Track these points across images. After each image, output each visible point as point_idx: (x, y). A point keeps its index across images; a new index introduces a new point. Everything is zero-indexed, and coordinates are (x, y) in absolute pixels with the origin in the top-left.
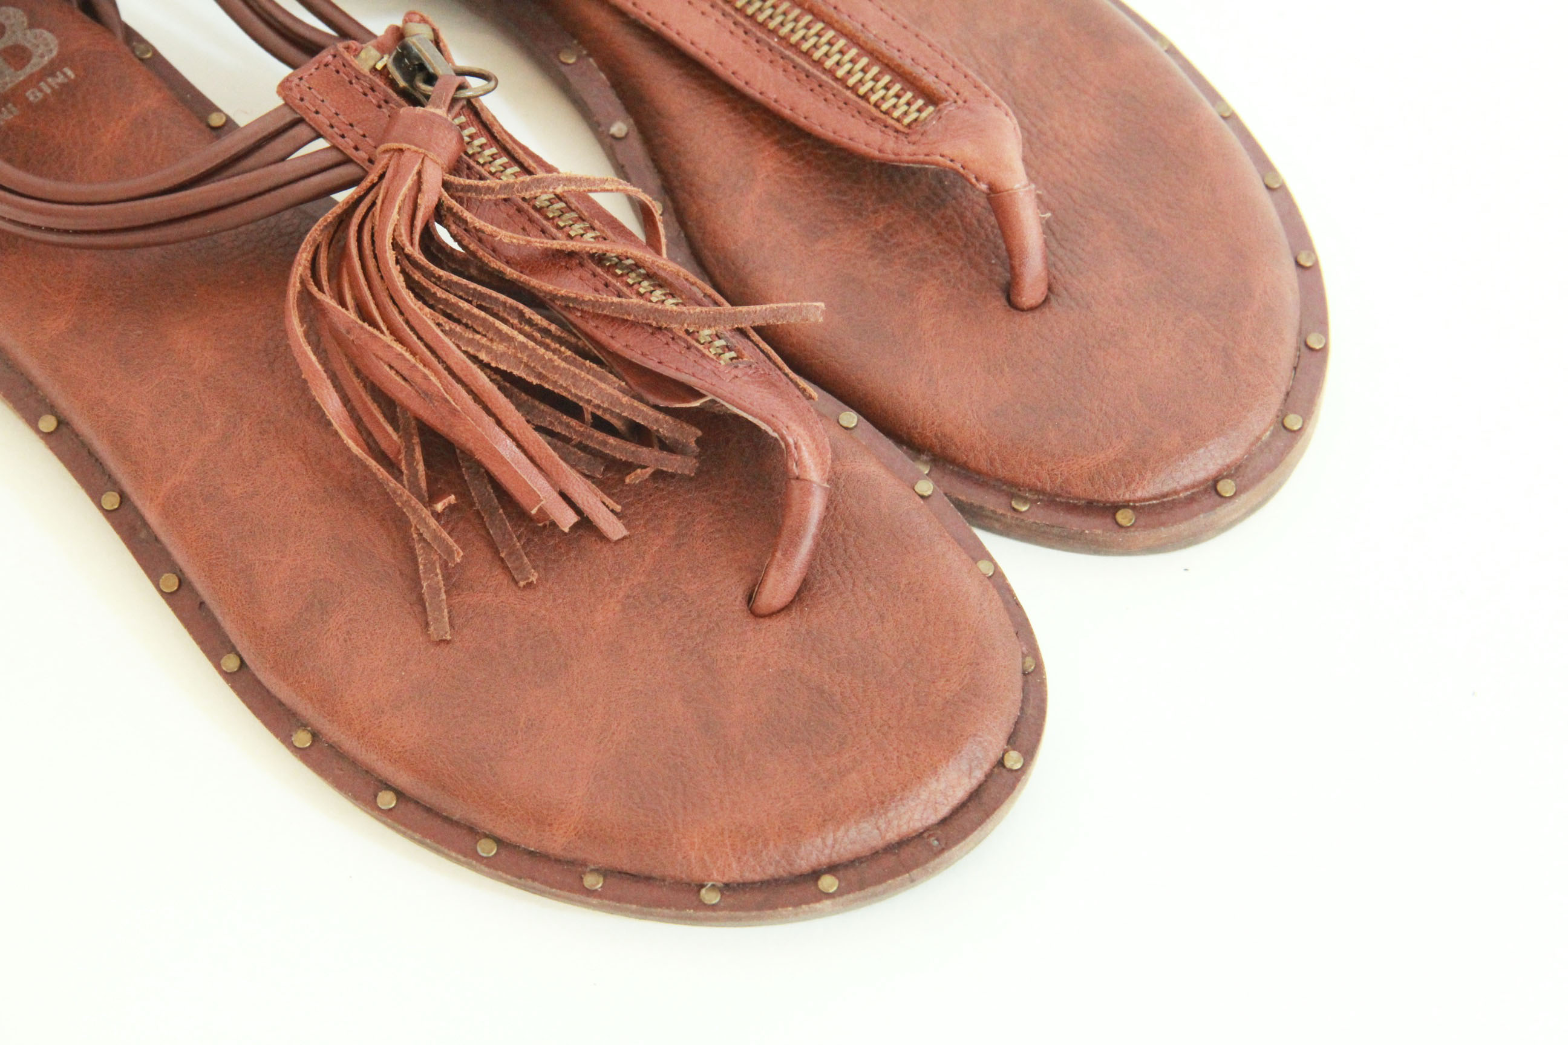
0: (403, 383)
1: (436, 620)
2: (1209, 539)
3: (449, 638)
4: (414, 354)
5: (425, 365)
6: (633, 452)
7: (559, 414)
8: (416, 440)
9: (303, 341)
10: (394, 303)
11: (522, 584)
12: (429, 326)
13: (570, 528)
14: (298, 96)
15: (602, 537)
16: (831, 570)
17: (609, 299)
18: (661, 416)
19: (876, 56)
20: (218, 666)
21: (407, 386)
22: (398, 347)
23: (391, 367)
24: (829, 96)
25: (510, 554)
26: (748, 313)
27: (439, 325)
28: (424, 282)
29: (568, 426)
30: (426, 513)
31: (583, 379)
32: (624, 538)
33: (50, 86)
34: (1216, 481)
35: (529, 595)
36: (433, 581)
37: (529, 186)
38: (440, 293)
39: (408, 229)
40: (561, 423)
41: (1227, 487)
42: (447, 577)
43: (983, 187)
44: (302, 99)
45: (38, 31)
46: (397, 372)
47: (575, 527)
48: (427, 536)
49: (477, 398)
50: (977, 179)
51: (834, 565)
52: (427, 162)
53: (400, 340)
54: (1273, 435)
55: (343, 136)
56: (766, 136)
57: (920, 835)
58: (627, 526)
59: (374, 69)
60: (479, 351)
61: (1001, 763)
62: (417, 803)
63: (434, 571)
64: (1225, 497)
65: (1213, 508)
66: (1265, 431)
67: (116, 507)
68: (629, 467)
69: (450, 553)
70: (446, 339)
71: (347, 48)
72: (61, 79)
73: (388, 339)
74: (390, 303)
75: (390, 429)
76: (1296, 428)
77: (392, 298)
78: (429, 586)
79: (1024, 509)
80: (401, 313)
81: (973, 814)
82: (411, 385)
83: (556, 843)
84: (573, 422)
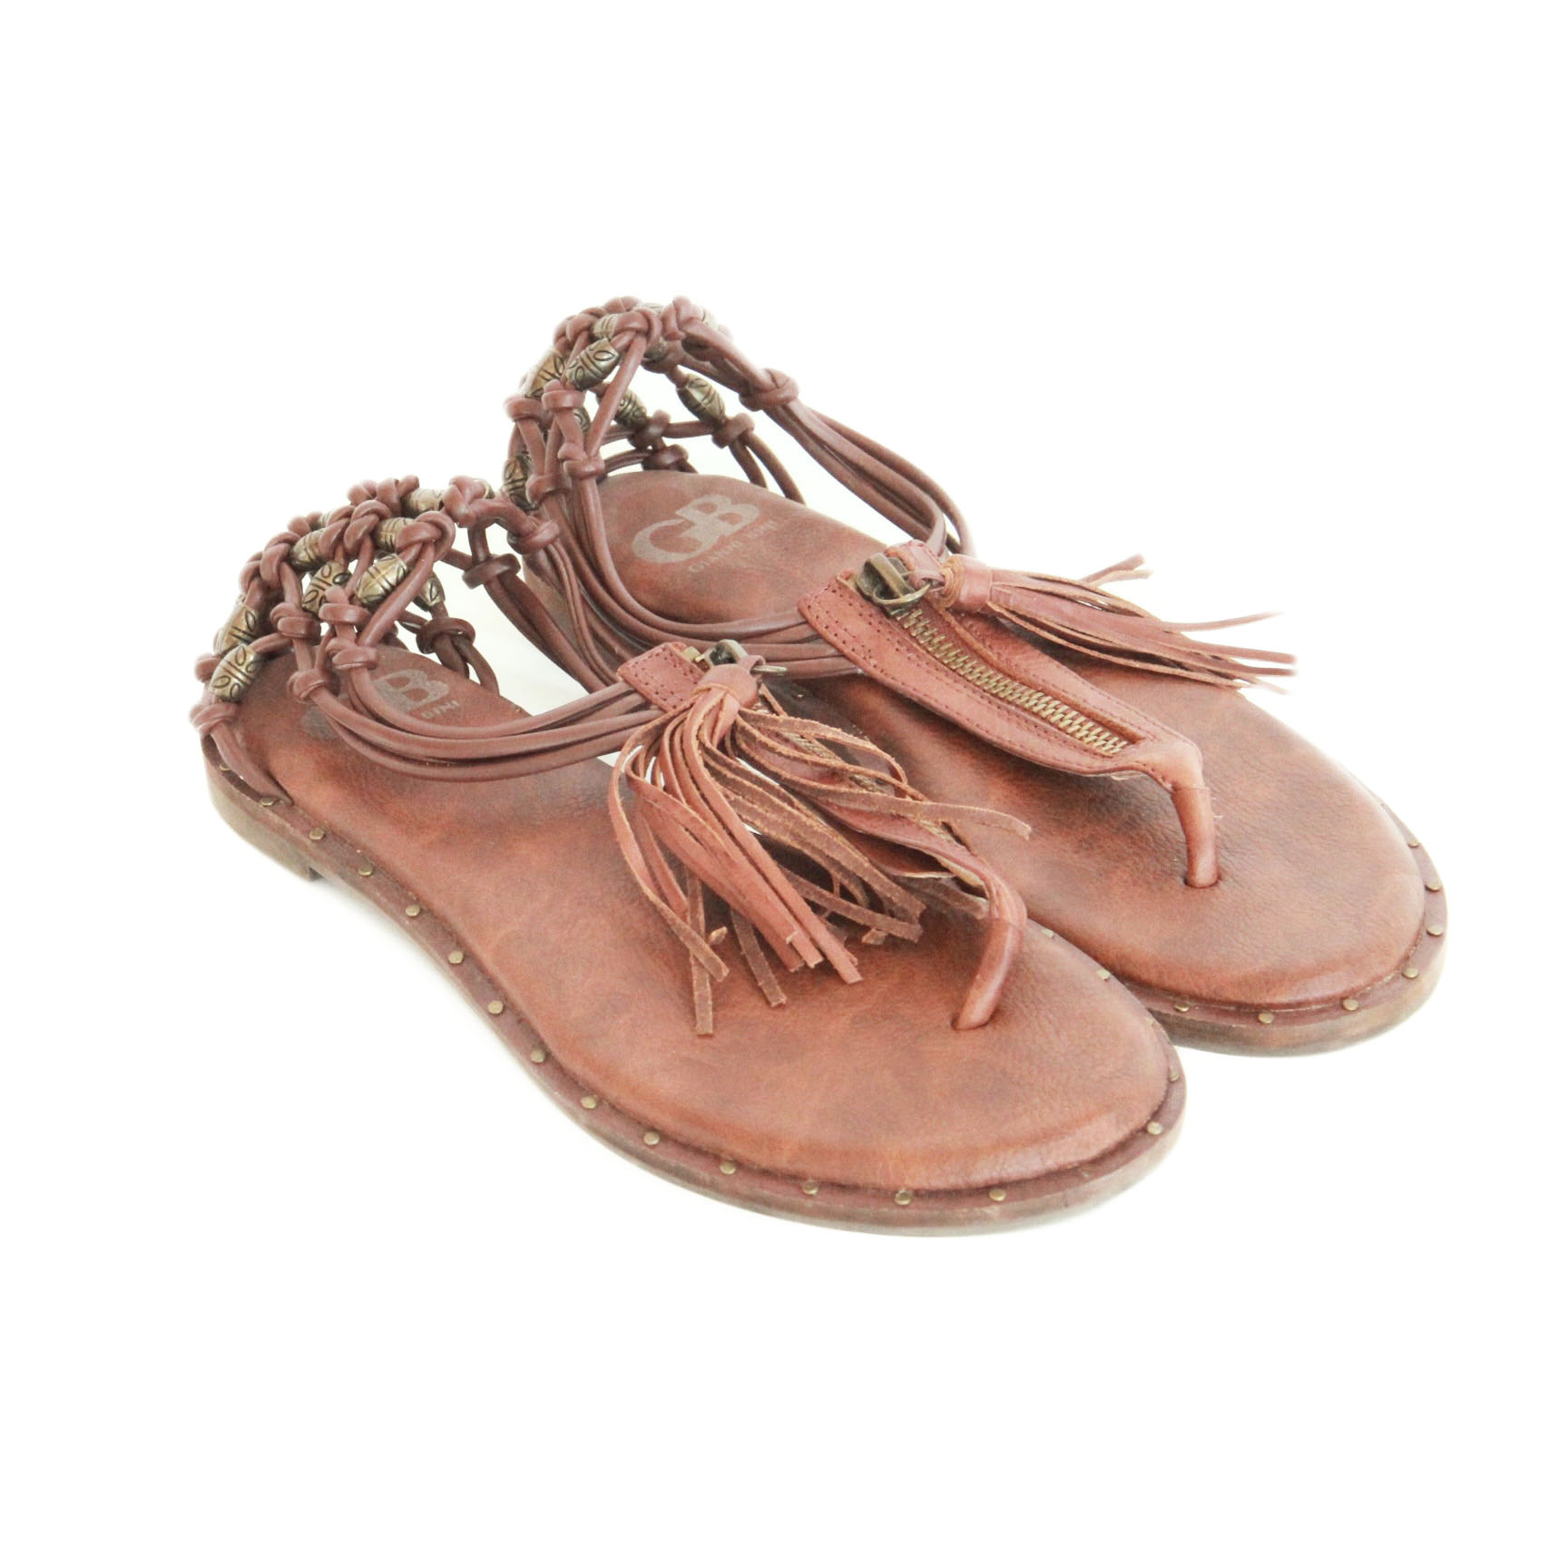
0: (695, 842)
1: (702, 1019)
2: (1335, 1049)
3: (711, 1031)
4: (705, 819)
5: (713, 828)
6: (870, 917)
7: (813, 885)
8: (700, 899)
9: (620, 808)
10: (695, 782)
11: (774, 1004)
12: (719, 796)
13: (816, 965)
14: (634, 674)
15: (842, 982)
16: (1020, 1005)
17: (860, 792)
18: (894, 885)
19: (1090, 716)
20: (529, 1059)
21: (698, 844)
22: (694, 813)
23: (687, 830)
24: (1052, 738)
25: (767, 984)
26: (969, 811)
27: (727, 797)
28: (718, 767)
29: (822, 896)
30: (701, 941)
31: (835, 843)
32: (859, 983)
33: (440, 710)
34: (1343, 999)
35: (779, 1013)
36: (703, 991)
37: (805, 726)
38: (730, 775)
39: (710, 730)
40: (816, 893)
41: (1351, 1005)
42: (714, 991)
43: (1168, 786)
44: (636, 676)
45: (434, 682)
46: (691, 834)
47: (819, 966)
48: (702, 960)
49: (753, 862)
50: (1164, 778)
51: (1024, 1002)
52: (728, 695)
53: (695, 809)
54: (1394, 979)
55: (665, 700)
56: (999, 776)
57: (1075, 1169)
58: (862, 975)
59: (694, 661)
60: (755, 819)
61: (1144, 1130)
62: (675, 1141)
63: (705, 985)
64: (1349, 1011)
65: (1337, 1017)
66: (1387, 974)
67: (458, 962)
68: (866, 929)
69: (719, 970)
70: (731, 809)
71: (676, 646)
72: (449, 706)
73: (685, 806)
74: (690, 781)
75: (681, 893)
76: (1412, 976)
77: (692, 778)
78: (700, 996)
79: (1184, 1010)
80: (698, 789)
81: (1119, 1158)
82: (702, 844)
83: (783, 1161)
84: (825, 892)
